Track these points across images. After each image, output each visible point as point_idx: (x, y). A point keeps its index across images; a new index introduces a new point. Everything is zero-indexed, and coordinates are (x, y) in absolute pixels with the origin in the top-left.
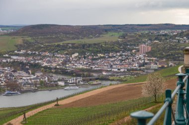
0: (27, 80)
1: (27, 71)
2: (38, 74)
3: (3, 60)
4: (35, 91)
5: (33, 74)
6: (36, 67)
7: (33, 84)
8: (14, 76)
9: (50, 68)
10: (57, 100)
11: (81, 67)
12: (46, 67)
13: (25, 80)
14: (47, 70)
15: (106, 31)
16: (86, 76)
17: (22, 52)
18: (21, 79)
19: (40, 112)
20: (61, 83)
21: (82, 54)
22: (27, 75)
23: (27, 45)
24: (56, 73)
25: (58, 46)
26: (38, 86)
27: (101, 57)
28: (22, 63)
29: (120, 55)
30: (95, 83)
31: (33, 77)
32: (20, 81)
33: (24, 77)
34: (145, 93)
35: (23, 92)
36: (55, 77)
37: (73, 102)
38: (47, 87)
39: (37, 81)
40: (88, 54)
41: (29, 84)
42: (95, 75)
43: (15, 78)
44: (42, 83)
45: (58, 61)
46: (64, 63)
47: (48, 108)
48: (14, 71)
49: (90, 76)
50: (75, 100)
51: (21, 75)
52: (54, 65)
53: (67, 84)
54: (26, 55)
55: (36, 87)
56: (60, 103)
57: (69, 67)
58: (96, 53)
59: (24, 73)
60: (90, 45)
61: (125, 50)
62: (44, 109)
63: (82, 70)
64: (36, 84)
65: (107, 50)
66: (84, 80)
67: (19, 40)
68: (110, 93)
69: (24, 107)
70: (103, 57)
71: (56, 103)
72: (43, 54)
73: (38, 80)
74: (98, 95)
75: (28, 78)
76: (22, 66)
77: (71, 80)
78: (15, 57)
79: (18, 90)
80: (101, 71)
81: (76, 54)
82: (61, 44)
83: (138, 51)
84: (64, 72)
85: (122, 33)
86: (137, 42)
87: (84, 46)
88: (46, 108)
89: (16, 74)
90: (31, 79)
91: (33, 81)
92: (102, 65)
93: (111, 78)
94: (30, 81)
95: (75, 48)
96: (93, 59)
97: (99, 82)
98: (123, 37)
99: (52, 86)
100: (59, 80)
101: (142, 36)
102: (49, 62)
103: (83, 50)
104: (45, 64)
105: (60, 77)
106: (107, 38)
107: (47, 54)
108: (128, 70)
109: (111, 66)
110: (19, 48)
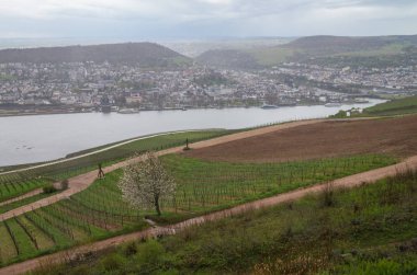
0: (288, 93)
1: (290, 84)
2: (302, 88)
4: (294, 105)
5: (297, 87)
6: (301, 80)
7: (292, 98)
8: (275, 89)
9: (316, 82)
11: (350, 81)
12: (312, 81)
13: (285, 94)
14: (314, 83)
15: (389, 43)
16: (352, 93)
17: (291, 64)
18: (282, 92)
20: (323, 99)
21: (355, 69)
22: (289, 88)
23: (297, 57)
24: (321, 87)
25: (330, 58)
27: (376, 72)
28: (289, 76)
29: (400, 71)
30: (361, 99)
31: (295, 90)
32: (281, 94)
33: (287, 90)
36: (319, 92)
39: (298, 95)
40: (360, 68)
41: (289, 98)
42: (364, 92)
44: (302, 97)
45: (325, 75)
46: (333, 77)
48: (278, 84)
49: (357, 92)
51: (283, 88)
52: (320, 79)
53: (328, 100)
54: (295, 67)
57: (337, 82)
58: (370, 67)
59: (286, 86)
60: (364, 59)
61: (408, 64)
63: (352, 86)
64: (294, 99)
66: (349, 97)
67: (290, 53)
70: (379, 73)
72: (312, 67)
73: (300, 94)
75: (290, 91)
78: (283, 70)
79: (276, 104)
80: (372, 87)
81: (348, 68)
82: (332, 56)
84: (330, 87)
87: (357, 59)
90: (292, 93)
91: (294, 94)
92: (375, 80)
93: (382, 96)
94: (290, 95)
95: (346, 61)
96: (364, 74)
97: (367, 99)
98: (408, 49)
99: (314, 101)
100: (322, 95)
102: (316, 75)
103: (356, 63)
104: (312, 78)
105: (325, 92)
106: (387, 51)
107: (317, 66)
108: (406, 88)
109: (386, 83)
110: (289, 59)
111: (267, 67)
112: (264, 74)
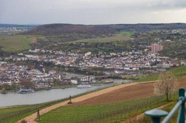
0: (41, 78)
2: (52, 72)
3: (18, 59)
4: (48, 89)
5: (47, 72)
6: (49, 66)
7: (46, 82)
8: (28, 74)
9: (63, 67)
10: (70, 98)
11: (94, 65)
12: (59, 66)
13: (39, 78)
14: (61, 68)
15: (119, 30)
16: (99, 75)
17: (36, 51)
18: (35, 77)
19: (53, 110)
20: (74, 82)
21: (95, 53)
22: (41, 73)
23: (41, 44)
24: (69, 71)
25: (72, 45)
26: (51, 84)
27: (113, 56)
28: (36, 61)
29: (133, 54)
30: (107, 81)
31: (46, 75)
32: (34, 79)
33: (38, 75)
34: (156, 92)
35: (37, 90)
36: (69, 76)
37: (86, 100)
38: (60, 85)
39: (50, 80)
40: (100, 53)
41: (43, 82)
42: (108, 73)
43: (29, 77)
44: (55, 81)
45: (71, 60)
46: (77, 62)
47: (61, 105)
48: (28, 70)
49: (102, 75)
50: (87, 98)
51: (35, 73)
52: (67, 63)
53: (79, 82)
54: (40, 54)
55: (50, 85)
56: (73, 101)
57: (82, 65)
58: (108, 52)
59: (38, 72)
60: (102, 44)
61: (137, 49)
62: (57, 107)
63: (95, 69)
64: (49, 83)
65: (119, 49)
66: (96, 79)
67: (33, 39)
68: (122, 91)
69: (38, 105)
70: (116, 56)
71: (69, 101)
72: (57, 53)
73: (52, 78)
74: (110, 94)
75: (42, 76)
76: (36, 64)
77: (84, 78)
78: (29, 56)
79: (32, 88)
80: (113, 70)
81: (89, 53)
82: (74, 43)
83: (150, 50)
84: (77, 71)
85: (134, 32)
86: (149, 41)
87: (96, 45)
88: (59, 106)
89: (30, 73)
90: (44, 78)
91: (46, 79)
92: (115, 64)
93: (123, 77)
94: (43, 80)
95: (87, 47)
96: (105, 58)
97: (111, 80)
98: (136, 36)
99: (65, 84)
100: (72, 78)
101: (154, 35)
102: (62, 60)
103: (96, 49)
104: (59, 63)
106: (119, 37)
107: (61, 53)
108: (140, 69)
109: (124, 65)
110: (33, 46)
111: (13, 54)
112: (11, 61)
